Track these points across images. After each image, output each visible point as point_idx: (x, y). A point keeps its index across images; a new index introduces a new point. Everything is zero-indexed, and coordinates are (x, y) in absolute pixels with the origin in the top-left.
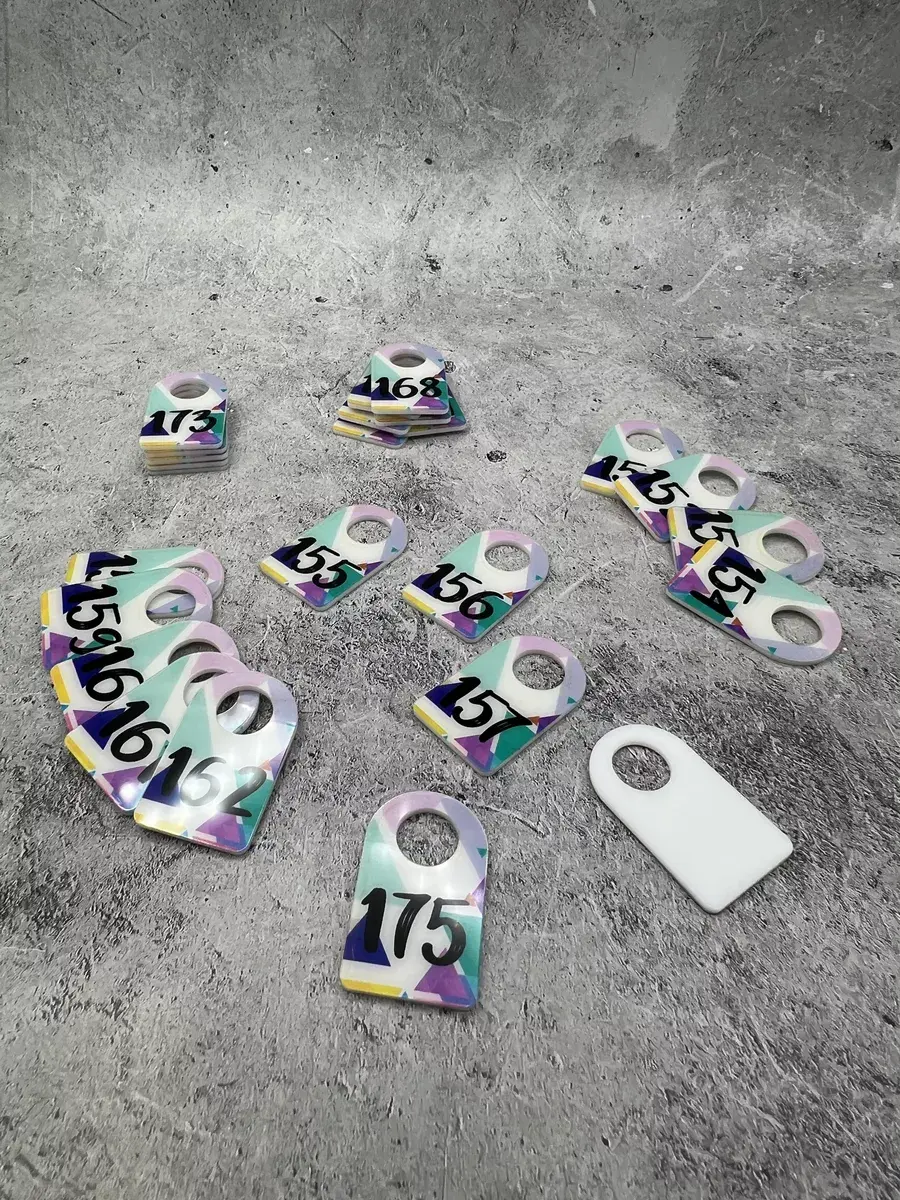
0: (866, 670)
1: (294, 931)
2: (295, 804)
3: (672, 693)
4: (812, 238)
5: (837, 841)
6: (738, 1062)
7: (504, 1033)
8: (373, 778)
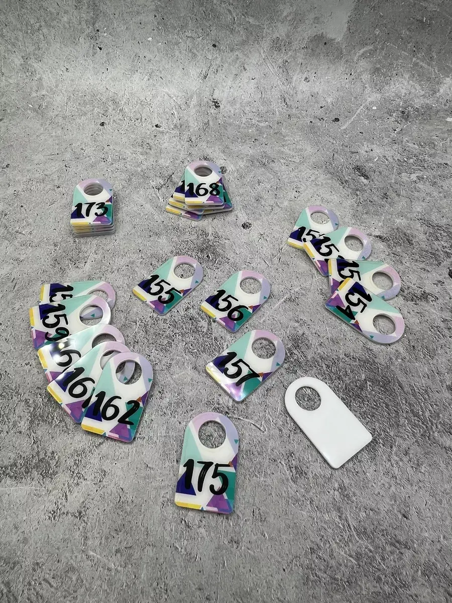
0: (414, 347)
1: (155, 478)
2: (153, 417)
3: (324, 359)
4: (413, 91)
5: (392, 434)
6: (341, 535)
7: (244, 523)
8: (187, 403)
